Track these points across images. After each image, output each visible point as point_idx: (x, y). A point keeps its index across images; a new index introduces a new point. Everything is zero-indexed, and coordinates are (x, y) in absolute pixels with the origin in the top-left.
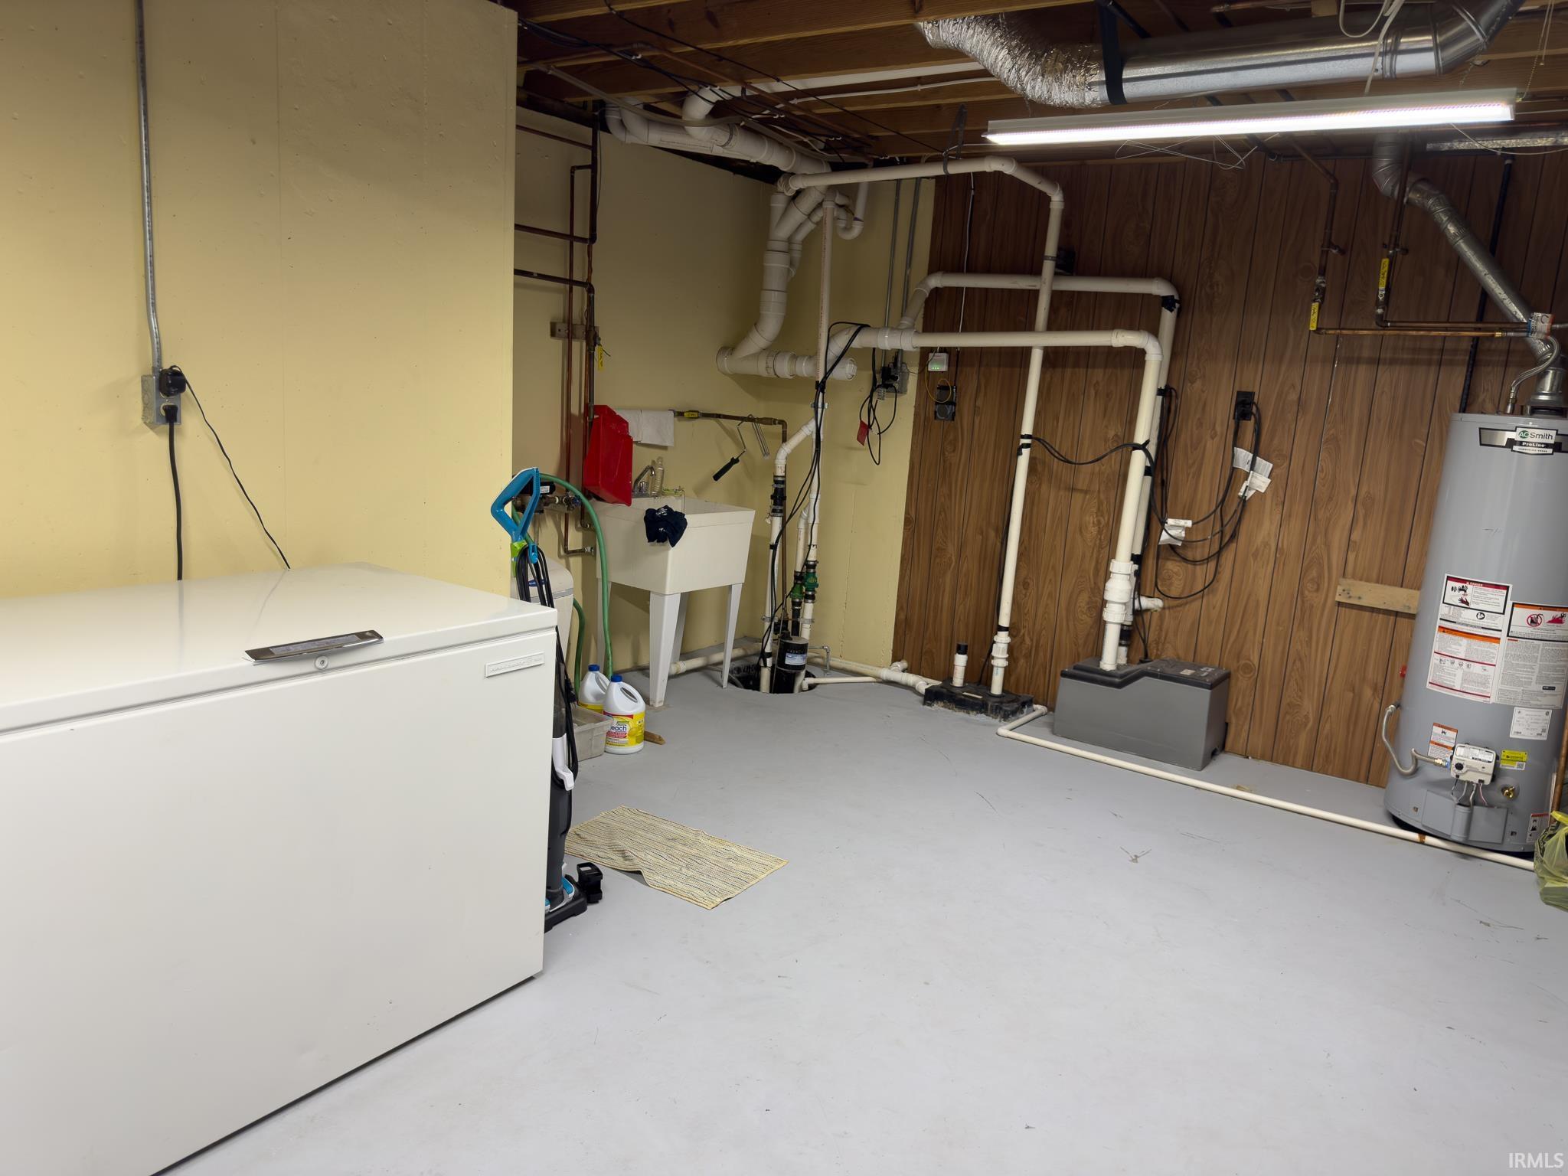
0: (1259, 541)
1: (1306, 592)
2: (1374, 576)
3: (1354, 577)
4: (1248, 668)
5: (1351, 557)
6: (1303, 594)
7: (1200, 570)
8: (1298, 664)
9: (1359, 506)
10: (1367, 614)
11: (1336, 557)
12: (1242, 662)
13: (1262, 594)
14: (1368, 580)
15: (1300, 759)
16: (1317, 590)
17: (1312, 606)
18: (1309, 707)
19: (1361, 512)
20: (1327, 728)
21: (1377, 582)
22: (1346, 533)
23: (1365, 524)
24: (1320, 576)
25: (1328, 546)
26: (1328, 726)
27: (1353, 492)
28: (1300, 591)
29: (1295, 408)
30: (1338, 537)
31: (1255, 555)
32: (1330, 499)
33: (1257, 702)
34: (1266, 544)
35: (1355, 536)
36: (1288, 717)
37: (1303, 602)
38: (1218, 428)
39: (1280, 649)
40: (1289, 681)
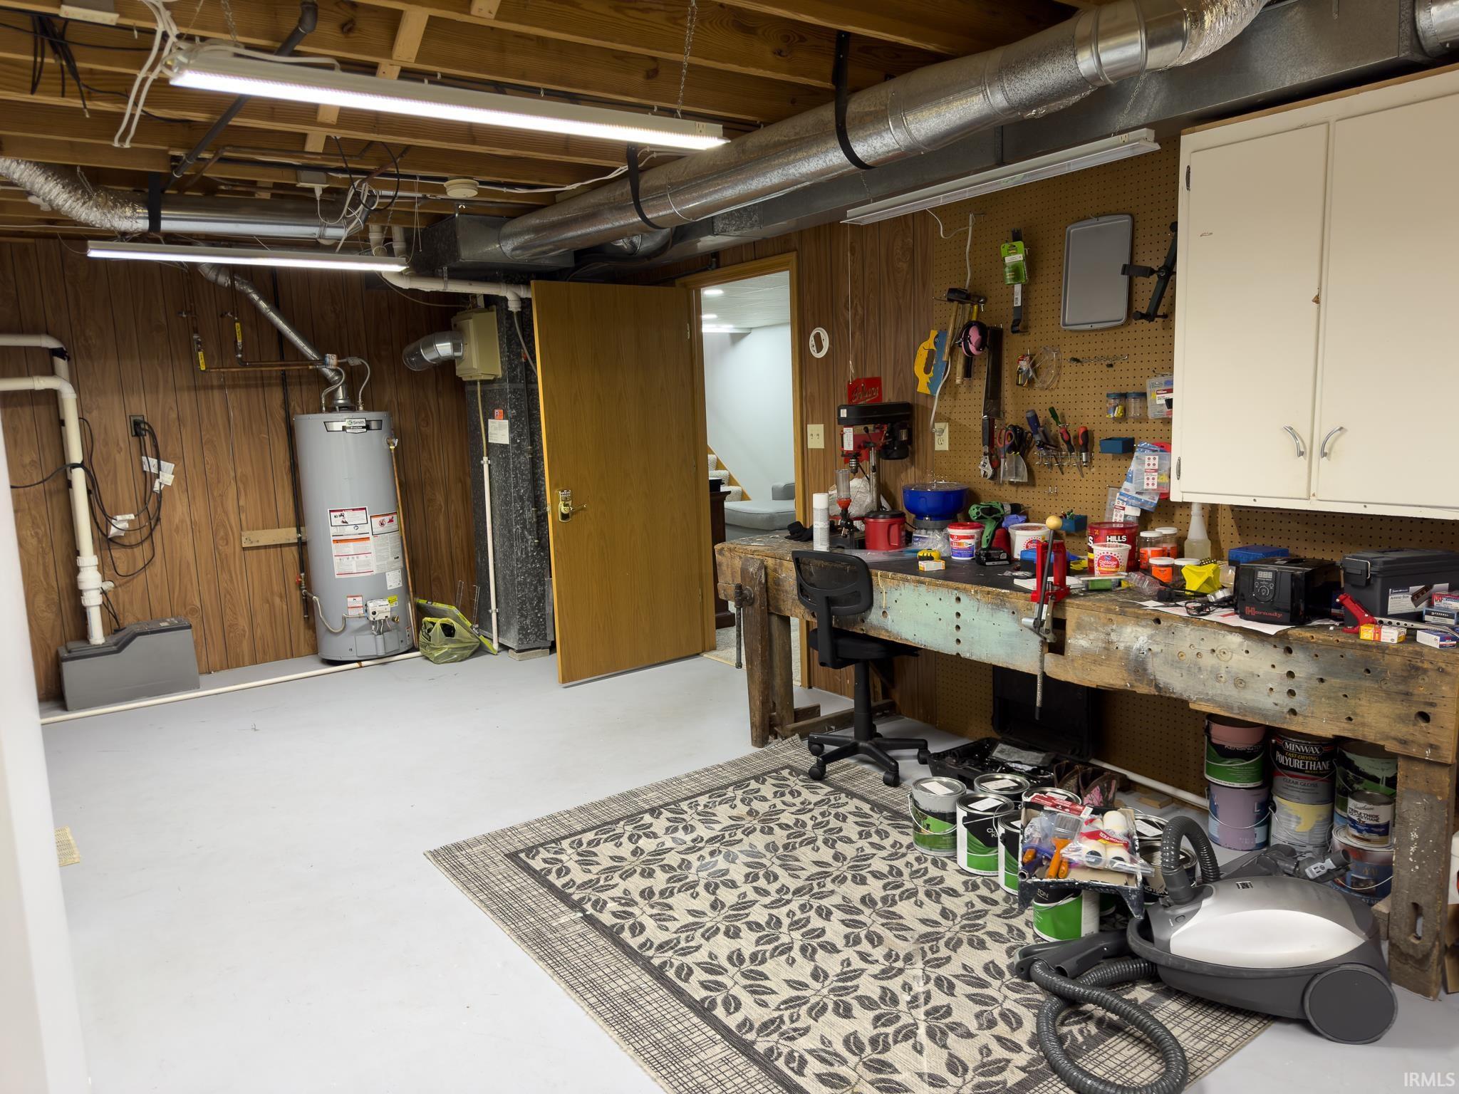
0: (177, 521)
1: (220, 547)
2: (261, 526)
3: (248, 529)
4: (194, 611)
5: (243, 517)
6: (218, 548)
7: (137, 551)
8: (228, 596)
9: (239, 482)
10: (263, 551)
11: (233, 518)
12: (188, 608)
13: (190, 555)
14: (258, 529)
15: (247, 659)
16: (227, 544)
17: (226, 555)
18: (243, 623)
19: (241, 486)
20: (258, 633)
21: (264, 529)
22: (236, 501)
23: (246, 495)
24: (226, 534)
25: (226, 513)
26: (259, 631)
27: (232, 474)
28: (216, 547)
29: (177, 423)
30: (231, 505)
31: (177, 530)
32: (219, 482)
33: (207, 632)
34: (182, 521)
35: (242, 503)
36: (231, 635)
37: (219, 553)
38: (122, 444)
39: (213, 591)
40: (225, 610)
